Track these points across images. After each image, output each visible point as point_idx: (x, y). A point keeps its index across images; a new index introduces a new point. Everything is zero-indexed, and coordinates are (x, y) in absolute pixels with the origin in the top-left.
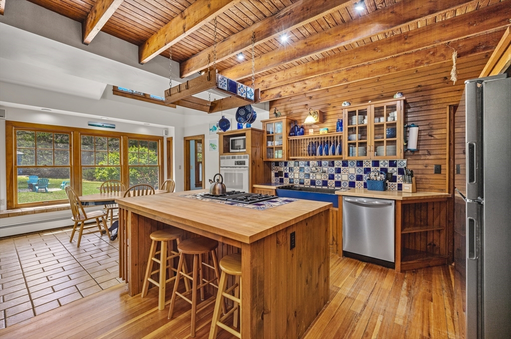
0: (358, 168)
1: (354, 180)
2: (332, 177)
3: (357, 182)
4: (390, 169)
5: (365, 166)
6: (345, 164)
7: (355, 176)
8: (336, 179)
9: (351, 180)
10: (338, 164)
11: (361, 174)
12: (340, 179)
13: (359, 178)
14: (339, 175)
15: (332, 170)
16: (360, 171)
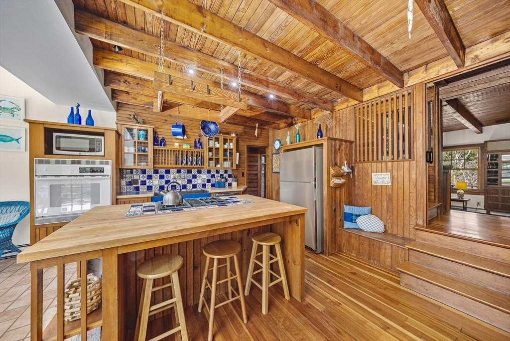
0: (208, 174)
1: (206, 182)
2: (190, 181)
3: (207, 184)
4: (225, 175)
5: (212, 173)
6: (200, 172)
7: (206, 180)
8: (193, 183)
9: (203, 183)
10: (194, 172)
11: (209, 178)
12: (196, 183)
13: (209, 181)
14: (196, 180)
15: (190, 176)
16: (209, 176)
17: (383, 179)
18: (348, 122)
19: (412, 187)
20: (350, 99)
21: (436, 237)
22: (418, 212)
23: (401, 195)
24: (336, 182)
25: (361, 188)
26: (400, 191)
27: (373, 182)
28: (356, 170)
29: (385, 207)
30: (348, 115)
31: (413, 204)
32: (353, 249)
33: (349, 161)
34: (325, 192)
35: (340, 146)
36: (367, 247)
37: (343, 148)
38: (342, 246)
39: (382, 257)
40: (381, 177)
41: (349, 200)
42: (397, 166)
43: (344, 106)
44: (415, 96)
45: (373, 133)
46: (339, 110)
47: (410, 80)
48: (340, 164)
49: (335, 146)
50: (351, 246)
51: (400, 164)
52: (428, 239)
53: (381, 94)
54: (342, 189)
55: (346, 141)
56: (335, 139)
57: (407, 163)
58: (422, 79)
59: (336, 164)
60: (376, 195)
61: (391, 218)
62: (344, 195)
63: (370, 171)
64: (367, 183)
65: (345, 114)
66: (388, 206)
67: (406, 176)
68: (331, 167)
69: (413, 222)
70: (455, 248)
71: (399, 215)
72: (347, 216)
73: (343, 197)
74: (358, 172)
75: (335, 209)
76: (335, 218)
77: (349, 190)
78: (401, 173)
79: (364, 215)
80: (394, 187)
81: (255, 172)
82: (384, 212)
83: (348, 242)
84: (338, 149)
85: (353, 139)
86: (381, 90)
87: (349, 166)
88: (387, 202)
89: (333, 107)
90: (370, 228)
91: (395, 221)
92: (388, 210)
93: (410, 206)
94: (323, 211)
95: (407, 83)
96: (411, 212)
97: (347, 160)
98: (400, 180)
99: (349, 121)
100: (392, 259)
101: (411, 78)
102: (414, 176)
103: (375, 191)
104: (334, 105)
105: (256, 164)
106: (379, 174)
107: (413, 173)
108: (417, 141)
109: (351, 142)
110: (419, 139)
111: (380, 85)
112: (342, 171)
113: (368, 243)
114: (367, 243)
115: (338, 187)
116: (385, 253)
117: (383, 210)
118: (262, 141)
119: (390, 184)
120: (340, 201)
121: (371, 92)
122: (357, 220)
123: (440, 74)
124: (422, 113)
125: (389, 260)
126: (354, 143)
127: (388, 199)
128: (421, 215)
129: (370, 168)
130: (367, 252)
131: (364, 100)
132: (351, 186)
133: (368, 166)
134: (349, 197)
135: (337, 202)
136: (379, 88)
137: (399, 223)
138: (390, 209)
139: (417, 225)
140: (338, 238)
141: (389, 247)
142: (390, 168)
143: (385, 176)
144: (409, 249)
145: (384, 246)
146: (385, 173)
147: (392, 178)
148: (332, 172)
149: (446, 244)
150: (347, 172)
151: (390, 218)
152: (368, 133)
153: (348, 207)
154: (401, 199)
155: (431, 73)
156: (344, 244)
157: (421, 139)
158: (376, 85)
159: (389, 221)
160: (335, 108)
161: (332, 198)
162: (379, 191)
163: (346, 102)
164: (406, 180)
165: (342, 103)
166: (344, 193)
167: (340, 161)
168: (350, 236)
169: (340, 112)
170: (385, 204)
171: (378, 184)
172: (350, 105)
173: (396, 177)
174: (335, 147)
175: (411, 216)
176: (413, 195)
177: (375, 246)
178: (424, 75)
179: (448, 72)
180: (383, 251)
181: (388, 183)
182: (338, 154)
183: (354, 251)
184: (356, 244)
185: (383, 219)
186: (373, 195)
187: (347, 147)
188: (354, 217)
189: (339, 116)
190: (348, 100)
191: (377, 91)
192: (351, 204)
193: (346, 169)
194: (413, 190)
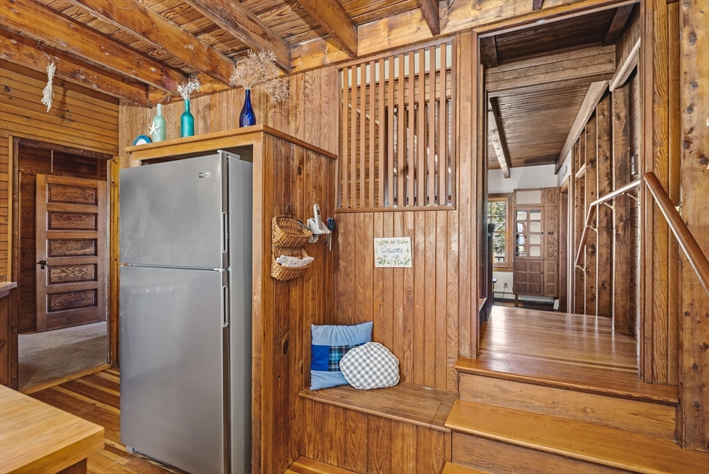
17: (396, 254)
18: (324, 105)
19: (452, 271)
20: (329, 46)
21: (496, 386)
22: (462, 328)
23: (431, 290)
24: (287, 265)
25: (352, 276)
26: (430, 282)
27: (376, 260)
28: (341, 231)
29: (401, 322)
30: (324, 88)
31: (453, 310)
32: (332, 448)
33: (325, 206)
34: (257, 298)
35: (301, 162)
36: (364, 437)
37: (310, 167)
38: (306, 441)
39: (396, 458)
40: (392, 247)
41: (324, 309)
42: (423, 222)
43: (315, 61)
44: (458, 59)
45: (376, 146)
46: (304, 71)
47: (450, 18)
48: (302, 212)
49: (287, 158)
50: (327, 440)
51: (429, 217)
52: (482, 393)
53: (395, 43)
54: (308, 281)
55: (318, 152)
56: (288, 140)
57: (442, 215)
58: (473, 21)
59: (289, 213)
60: (383, 291)
61: (412, 346)
62: (313, 299)
63: (370, 233)
64: (364, 263)
65: (317, 83)
66: (405, 318)
67: (441, 245)
68: (274, 220)
69: (453, 354)
70: (528, 407)
71: (427, 338)
72: (317, 355)
73: (310, 303)
74: (345, 235)
75: (287, 343)
76: (288, 367)
77: (324, 283)
78: (431, 238)
79: (357, 346)
80: (417, 272)
81: (89, 235)
82: (399, 333)
83: (320, 428)
84: (296, 169)
85: (335, 151)
86: (395, 31)
87: (323, 219)
88: (404, 309)
89: (291, 59)
90: (370, 381)
91: (420, 352)
92: (405, 327)
93: (447, 315)
94: (251, 357)
95: (445, 26)
96: (449, 329)
97: (320, 203)
98: (430, 254)
99: (327, 103)
100: (417, 462)
101: (453, 13)
102: (454, 247)
103: (381, 283)
104: (293, 56)
105: (92, 209)
106: (389, 239)
107: (453, 239)
108: (461, 163)
109: (331, 158)
110: (464, 161)
111: (392, 18)
112: (307, 233)
113: (365, 426)
114: (362, 426)
115: (293, 278)
116: (403, 448)
117: (396, 329)
118: (89, 135)
119: (410, 265)
120: (301, 317)
121: (373, 33)
122: (341, 364)
123: (504, 16)
124: (472, 101)
125: (412, 464)
126: (337, 161)
127: (405, 302)
128: (468, 335)
129: (371, 226)
130: (364, 452)
131: (361, 52)
132: (329, 272)
133: (367, 219)
134: (324, 301)
135: (292, 323)
136: (391, 28)
137: (427, 359)
138: (410, 327)
139: (460, 357)
140: (295, 425)
141: (411, 431)
142: (410, 226)
143: (400, 246)
144: (453, 431)
145: (400, 431)
146: (401, 239)
147: (415, 250)
148: (278, 234)
149: (514, 400)
150: (321, 236)
151: (409, 347)
152: (367, 147)
153: (321, 329)
154: (431, 299)
155: (488, 11)
156: (310, 436)
157: (468, 159)
158: (385, 20)
159: (408, 354)
160: (294, 63)
161: (277, 311)
162: (389, 283)
163: (319, 51)
164: (441, 255)
165: (312, 52)
166: (313, 292)
167: (302, 204)
168: (324, 413)
169: (307, 78)
170: (400, 312)
171: (386, 265)
172: (328, 61)
173: (421, 247)
174: (288, 163)
175: (448, 339)
176: (453, 288)
177: (381, 433)
178: (474, 13)
179: (518, 13)
180: (398, 444)
181: (406, 263)
182: (298, 183)
183: (333, 454)
184: (339, 434)
185: (396, 351)
186: (375, 291)
187: (319, 169)
188: (335, 355)
189: (305, 88)
190: (324, 47)
191: (386, 33)
192: (330, 319)
193: (316, 226)
194: (453, 279)
